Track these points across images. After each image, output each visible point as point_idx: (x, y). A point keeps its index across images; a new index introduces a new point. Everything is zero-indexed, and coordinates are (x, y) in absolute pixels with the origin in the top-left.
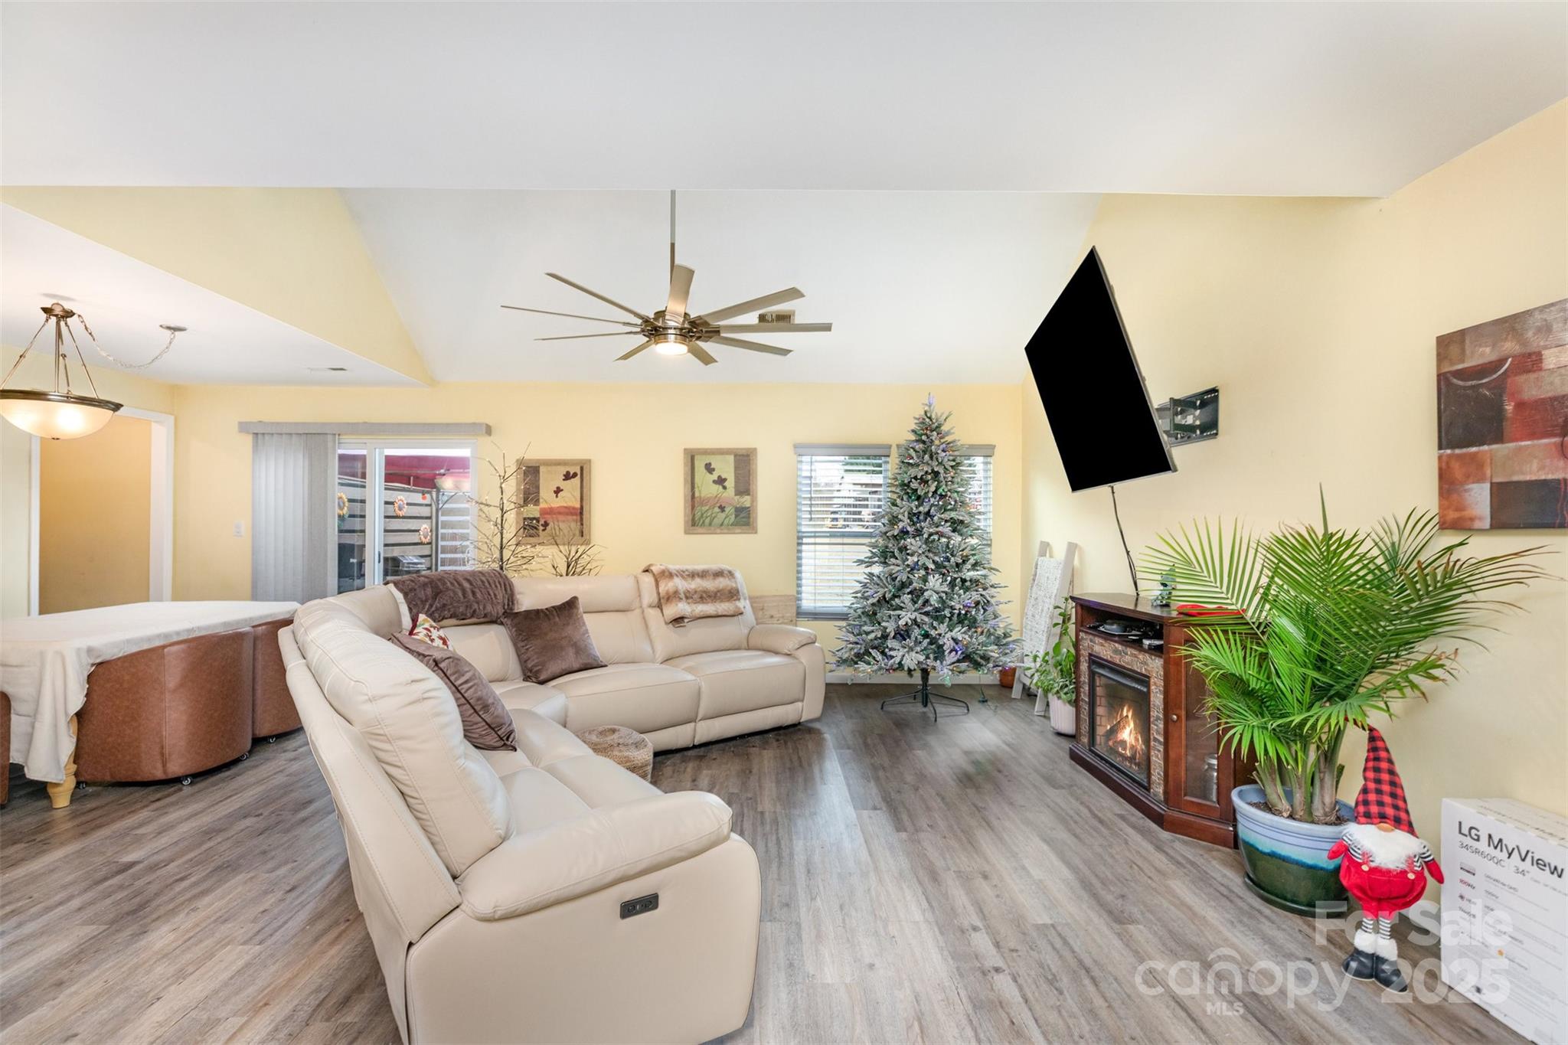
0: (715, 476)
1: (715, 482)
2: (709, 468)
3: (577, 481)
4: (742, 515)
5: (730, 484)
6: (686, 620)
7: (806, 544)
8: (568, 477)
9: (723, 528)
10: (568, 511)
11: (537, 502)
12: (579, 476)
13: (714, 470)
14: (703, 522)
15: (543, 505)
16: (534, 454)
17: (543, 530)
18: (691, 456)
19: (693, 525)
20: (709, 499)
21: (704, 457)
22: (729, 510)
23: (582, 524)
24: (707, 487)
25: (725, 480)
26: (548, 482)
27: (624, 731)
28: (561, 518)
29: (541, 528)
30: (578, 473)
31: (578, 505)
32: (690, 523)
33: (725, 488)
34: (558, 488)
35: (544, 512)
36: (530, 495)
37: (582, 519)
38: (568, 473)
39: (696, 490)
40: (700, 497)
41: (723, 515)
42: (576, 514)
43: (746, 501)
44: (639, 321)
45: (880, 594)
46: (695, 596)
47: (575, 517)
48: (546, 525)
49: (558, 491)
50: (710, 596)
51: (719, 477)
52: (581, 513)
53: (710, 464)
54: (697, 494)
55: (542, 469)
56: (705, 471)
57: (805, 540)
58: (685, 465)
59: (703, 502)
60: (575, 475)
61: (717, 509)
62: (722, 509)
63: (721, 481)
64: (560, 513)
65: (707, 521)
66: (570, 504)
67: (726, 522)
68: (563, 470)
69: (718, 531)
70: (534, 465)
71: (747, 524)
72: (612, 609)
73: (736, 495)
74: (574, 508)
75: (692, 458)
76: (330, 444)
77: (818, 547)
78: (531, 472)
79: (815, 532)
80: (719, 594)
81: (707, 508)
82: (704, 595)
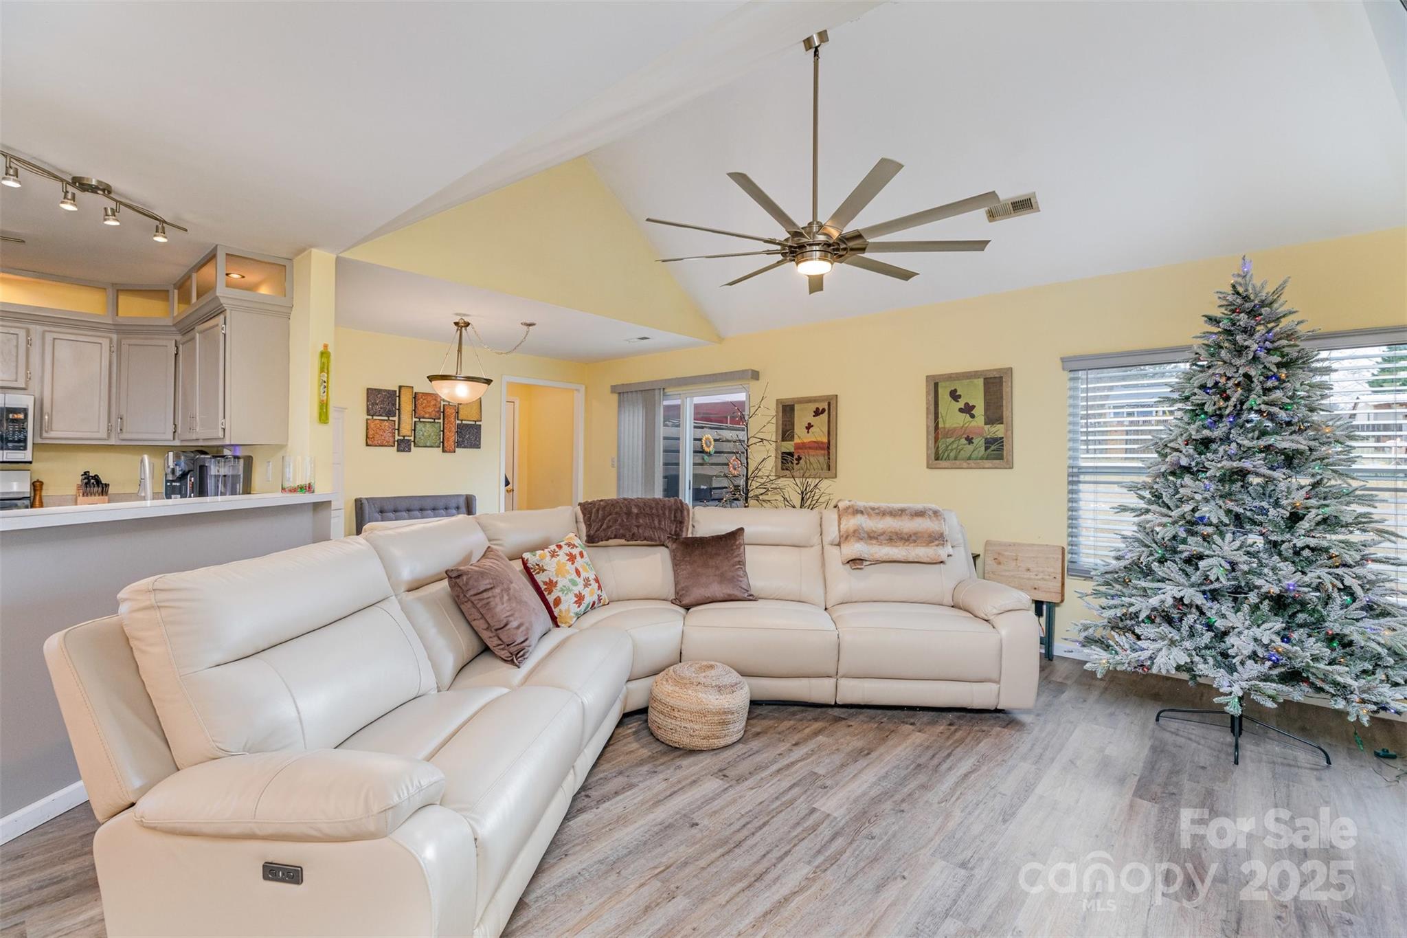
0: (961, 404)
1: (961, 410)
2: (955, 396)
3: (824, 416)
4: (993, 447)
5: (979, 411)
6: (865, 563)
7: (1085, 482)
8: (817, 413)
9: (970, 461)
10: (817, 446)
11: (792, 438)
12: (827, 412)
13: (960, 396)
14: (948, 455)
15: (797, 440)
16: (789, 394)
17: (797, 464)
18: (935, 384)
19: (937, 459)
20: (954, 430)
21: (948, 383)
22: (979, 442)
23: (829, 459)
24: (952, 417)
25: (973, 407)
26: (803, 417)
27: (720, 669)
28: (812, 452)
29: (795, 462)
30: (826, 408)
31: (825, 440)
32: (933, 457)
33: (973, 416)
34: (809, 424)
35: (798, 447)
36: (787, 432)
37: (829, 453)
38: (818, 409)
39: (940, 420)
40: (944, 428)
41: (971, 447)
42: (822, 449)
43: (998, 430)
44: (779, 247)
45: (1135, 555)
46: (882, 538)
47: (823, 452)
48: (799, 459)
49: (809, 427)
50: (902, 539)
51: (967, 404)
52: (828, 448)
53: (955, 391)
54: (941, 425)
55: (797, 407)
56: (950, 399)
57: (1082, 478)
58: (928, 393)
59: (949, 433)
60: (823, 411)
61: (963, 441)
62: (970, 440)
63: (968, 409)
64: (810, 448)
65: (952, 454)
66: (819, 439)
67: (973, 456)
68: (813, 407)
69: (965, 465)
70: (790, 403)
71: (1000, 457)
72: (789, 543)
73: (986, 424)
74: (822, 443)
75: (936, 385)
76: (657, 398)
77: (1101, 487)
78: (787, 410)
79: (1096, 467)
80: (914, 538)
81: (952, 440)
82: (894, 537)
